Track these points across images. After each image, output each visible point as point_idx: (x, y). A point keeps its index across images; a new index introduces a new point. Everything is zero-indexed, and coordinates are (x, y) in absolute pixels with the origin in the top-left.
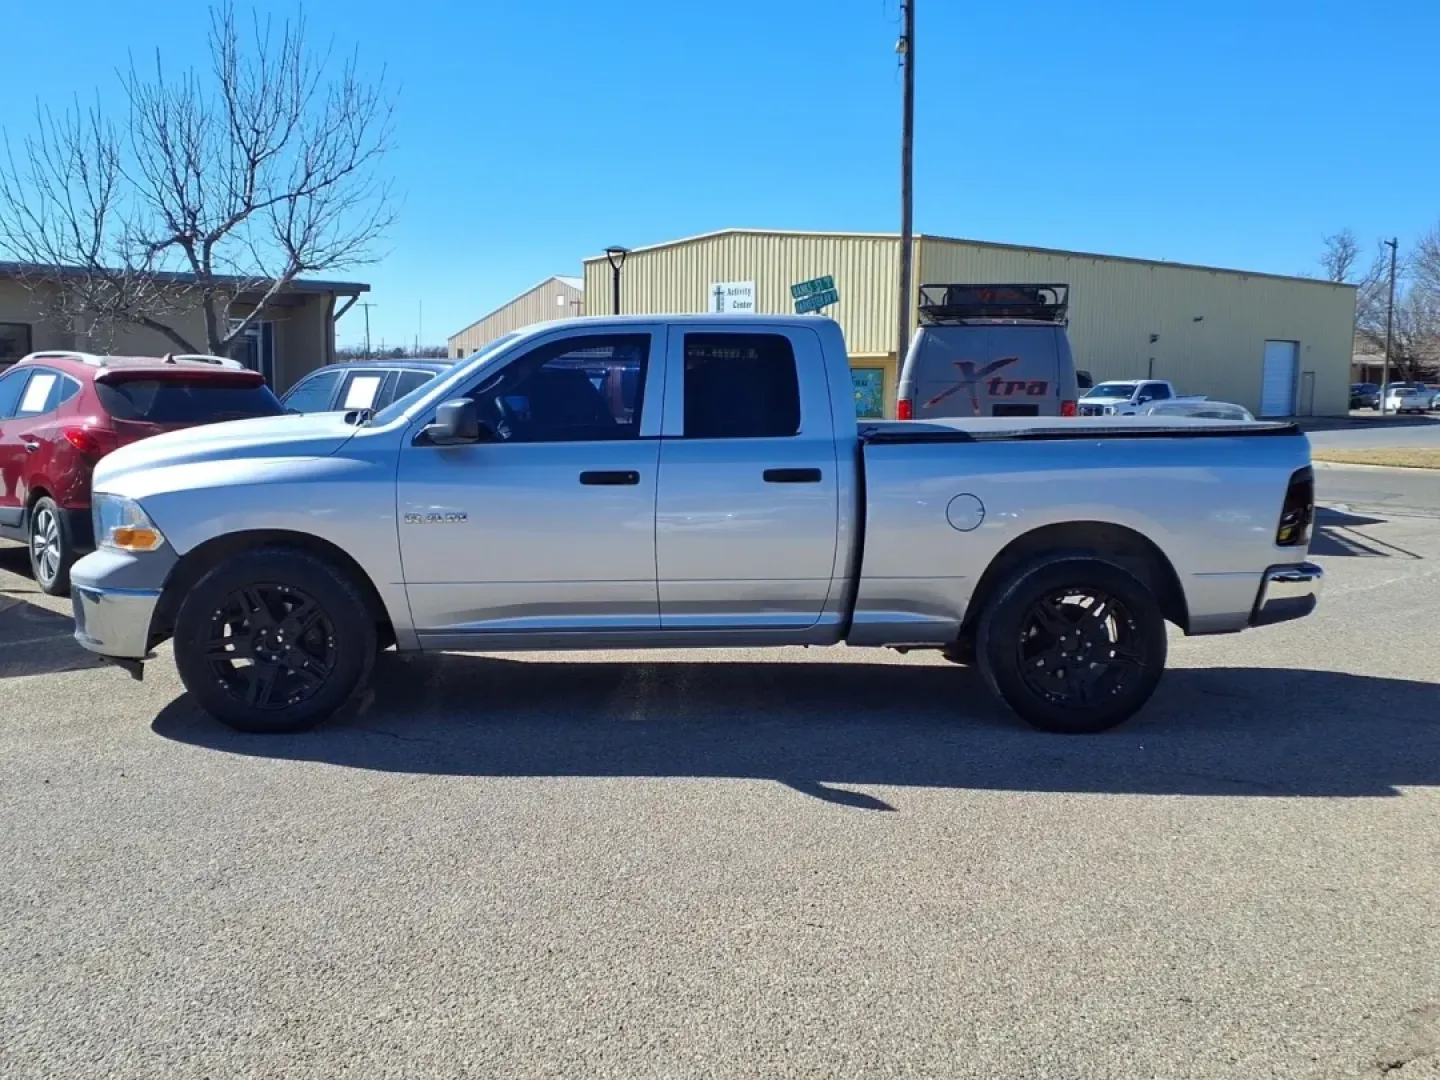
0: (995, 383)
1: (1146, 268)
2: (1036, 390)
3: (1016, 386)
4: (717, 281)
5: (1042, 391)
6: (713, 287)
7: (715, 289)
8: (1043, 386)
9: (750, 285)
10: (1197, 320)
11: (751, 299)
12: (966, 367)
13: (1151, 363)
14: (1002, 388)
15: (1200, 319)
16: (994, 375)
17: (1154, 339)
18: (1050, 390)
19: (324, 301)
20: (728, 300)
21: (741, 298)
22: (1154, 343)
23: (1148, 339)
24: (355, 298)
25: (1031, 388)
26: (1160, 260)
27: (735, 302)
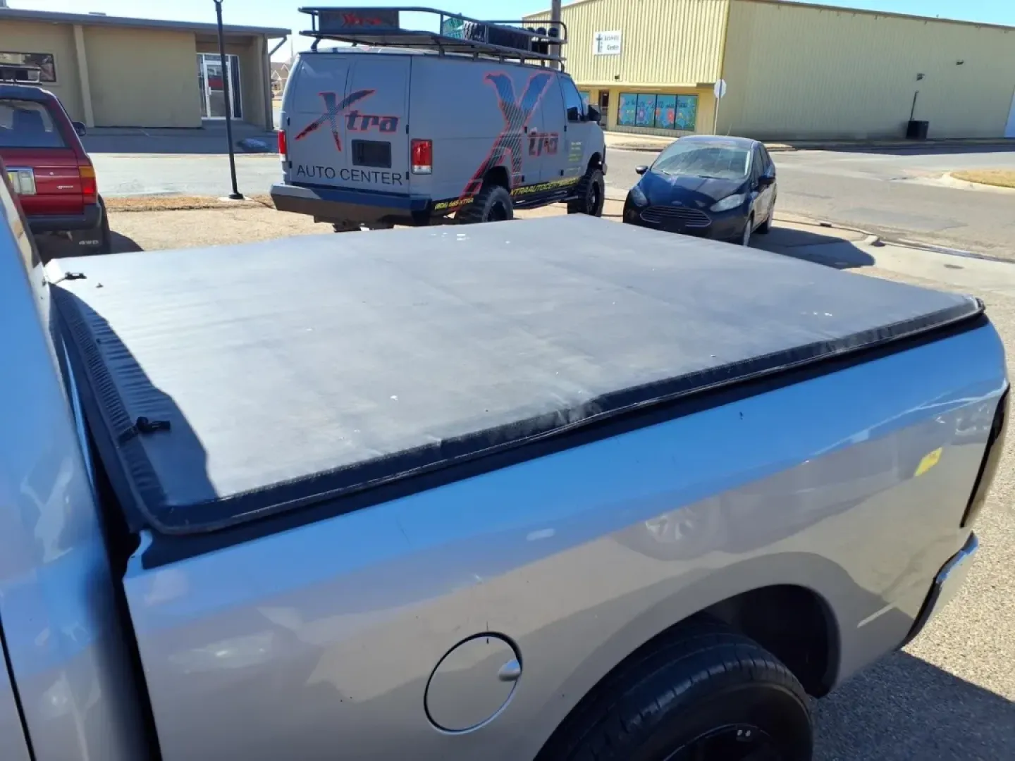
0: (353, 116)
1: (922, 22)
2: (388, 126)
3: (371, 120)
4: (599, 30)
5: (393, 129)
6: (596, 35)
7: (597, 37)
8: (394, 121)
9: (618, 33)
10: (959, 63)
11: (618, 43)
12: (329, 97)
13: (916, 95)
14: (358, 122)
15: (961, 63)
16: (354, 107)
17: (920, 77)
18: (401, 126)
19: (260, 41)
20: (605, 44)
21: (612, 43)
22: (920, 81)
23: (916, 77)
24: (285, 39)
25: (384, 124)
26: (934, 16)
27: (608, 46)
